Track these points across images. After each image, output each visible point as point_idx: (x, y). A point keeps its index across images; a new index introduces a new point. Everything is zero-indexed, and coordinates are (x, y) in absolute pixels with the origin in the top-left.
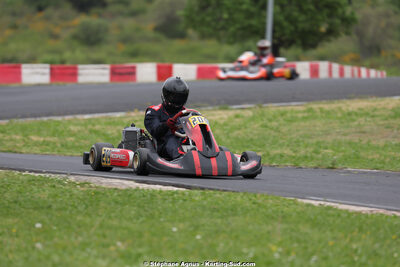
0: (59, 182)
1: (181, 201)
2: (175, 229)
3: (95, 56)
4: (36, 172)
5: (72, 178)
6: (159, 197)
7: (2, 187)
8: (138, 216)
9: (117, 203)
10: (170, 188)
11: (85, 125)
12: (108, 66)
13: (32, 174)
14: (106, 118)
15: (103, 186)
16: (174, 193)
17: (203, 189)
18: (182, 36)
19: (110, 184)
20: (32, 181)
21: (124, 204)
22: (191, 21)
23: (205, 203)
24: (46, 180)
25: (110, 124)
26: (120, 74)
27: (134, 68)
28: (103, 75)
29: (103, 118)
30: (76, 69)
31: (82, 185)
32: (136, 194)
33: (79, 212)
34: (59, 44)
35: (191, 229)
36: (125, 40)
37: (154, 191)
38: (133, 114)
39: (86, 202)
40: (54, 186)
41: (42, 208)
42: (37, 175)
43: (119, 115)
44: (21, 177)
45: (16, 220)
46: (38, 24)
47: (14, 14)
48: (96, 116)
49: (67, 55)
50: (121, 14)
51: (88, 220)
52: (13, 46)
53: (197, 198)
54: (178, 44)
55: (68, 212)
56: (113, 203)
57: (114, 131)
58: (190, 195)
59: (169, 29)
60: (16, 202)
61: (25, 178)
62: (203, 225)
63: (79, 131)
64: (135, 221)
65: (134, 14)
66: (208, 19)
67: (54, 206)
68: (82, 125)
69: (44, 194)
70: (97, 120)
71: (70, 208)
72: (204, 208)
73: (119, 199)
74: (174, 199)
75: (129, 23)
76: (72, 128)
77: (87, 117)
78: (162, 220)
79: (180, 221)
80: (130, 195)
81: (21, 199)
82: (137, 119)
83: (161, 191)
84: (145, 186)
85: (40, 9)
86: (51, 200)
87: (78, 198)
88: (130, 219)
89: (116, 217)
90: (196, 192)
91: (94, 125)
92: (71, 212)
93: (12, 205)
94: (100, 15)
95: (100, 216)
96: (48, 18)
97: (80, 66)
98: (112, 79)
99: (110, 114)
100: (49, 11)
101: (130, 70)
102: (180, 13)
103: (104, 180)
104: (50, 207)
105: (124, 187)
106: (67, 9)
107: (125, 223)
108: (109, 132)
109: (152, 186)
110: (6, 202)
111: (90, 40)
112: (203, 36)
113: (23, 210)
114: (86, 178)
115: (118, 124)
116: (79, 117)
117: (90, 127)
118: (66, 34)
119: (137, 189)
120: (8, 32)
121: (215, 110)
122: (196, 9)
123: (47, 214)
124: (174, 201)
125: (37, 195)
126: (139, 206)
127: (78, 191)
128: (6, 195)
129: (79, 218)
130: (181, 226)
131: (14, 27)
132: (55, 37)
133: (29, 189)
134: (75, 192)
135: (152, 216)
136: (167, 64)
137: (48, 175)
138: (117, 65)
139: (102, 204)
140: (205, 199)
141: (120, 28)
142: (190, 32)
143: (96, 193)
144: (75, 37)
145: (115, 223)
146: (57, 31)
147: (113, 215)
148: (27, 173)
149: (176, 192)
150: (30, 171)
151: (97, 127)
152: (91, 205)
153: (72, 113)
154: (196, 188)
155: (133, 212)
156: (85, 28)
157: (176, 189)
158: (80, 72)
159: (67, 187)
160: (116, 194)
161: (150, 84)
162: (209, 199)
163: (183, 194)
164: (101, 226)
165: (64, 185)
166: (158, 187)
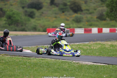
0: (70, 63)
1: (106, 68)
2: (105, 76)
3: (79, 26)
4: (63, 60)
5: (74, 62)
6: (100, 67)
7: (54, 64)
8: (94, 73)
9: (87, 69)
10: (103, 64)
11: (77, 46)
12: (83, 29)
13: (62, 60)
14: (83, 44)
15: (83, 64)
16: (104, 66)
17: (112, 65)
18: (105, 20)
19: (85, 63)
20: (62, 62)
21: (89, 69)
22: (108, 15)
23: (113, 69)
24: (67, 62)
25: (84, 46)
26: (87, 31)
27: (91, 29)
28: (82, 31)
29: (82, 44)
30: (74, 29)
31: (77, 63)
32: (93, 66)
33: (76, 71)
34: (69, 22)
35: (109, 76)
36: (88, 21)
37: (98, 65)
38: (91, 43)
39: (79, 68)
40: (69, 64)
41: (66, 70)
42: (64, 60)
43: (87, 43)
44: (59, 61)
45: (58, 74)
46: (63, 16)
47: (56, 14)
48: (80, 43)
49: (71, 25)
50: (87, 13)
51: (79, 74)
52: (55, 23)
53: (111, 67)
54: (104, 22)
55: (73, 71)
56: (86, 69)
57: (86, 48)
58: (108, 66)
59: (101, 18)
60: (58, 68)
61: (60, 61)
62: (113, 75)
63: (75, 48)
64: (93, 74)
65: (91, 13)
66: (113, 15)
67: (69, 70)
68: (76, 46)
69: (66, 66)
70: (81, 44)
71: (74, 70)
72: (113, 70)
73: (88, 68)
74: (104, 67)
75: (89, 16)
76: (73, 47)
77: (77, 43)
78: (101, 74)
79: (106, 74)
80: (91, 67)
81: (59, 68)
82: (92, 44)
83: (100, 65)
84: (96, 64)
85: (63, 12)
86: (68, 68)
87: (76, 67)
88: (92, 74)
89: (87, 73)
90: (110, 65)
91: (80, 46)
92: (74, 71)
93: (57, 69)
94: (80, 14)
95: (83, 72)
96: (66, 15)
97: (75, 29)
98: (85, 32)
99: (84, 43)
100: (66, 13)
101: (90, 30)
102: (104, 13)
103: (83, 62)
104: (68, 70)
105: (89, 64)
106: (71, 12)
107: (90, 75)
108: (84, 48)
109: (98, 64)
110: (55, 68)
111: (78, 21)
112: (111, 20)
113: (60, 71)
114: (78, 61)
115: (87, 46)
116: (75, 43)
117: (78, 46)
118: (71, 19)
119: (93, 65)
120: (54, 19)
121: (115, 41)
122: (109, 12)
123: (67, 72)
124: (104, 68)
125: (64, 66)
126: (94, 70)
127: (76, 65)
128: (55, 66)
129: (77, 73)
130: (107, 75)
131: (56, 17)
132: (67, 20)
133: (62, 65)
134: (75, 65)
135: (98, 73)
136: (101, 28)
137: (67, 61)
138: (86, 28)
139: (83, 69)
140: (113, 67)
141: (87, 17)
142: (107, 19)
143: (81, 66)
144: (73, 20)
145: (87, 74)
146: (68, 18)
147: (86, 72)
148: (61, 60)
149: (105, 66)
150: (62, 59)
151: (81, 47)
152: (80, 69)
153: (73, 43)
154: (110, 64)
155: (92, 72)
156: (76, 18)
157: (104, 65)
158: (75, 30)
159: (73, 64)
160: (87, 66)
161: (96, 34)
162: (114, 68)
163: (107, 66)
164: (83, 75)
165: (72, 63)
166: (99, 64)
